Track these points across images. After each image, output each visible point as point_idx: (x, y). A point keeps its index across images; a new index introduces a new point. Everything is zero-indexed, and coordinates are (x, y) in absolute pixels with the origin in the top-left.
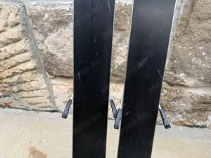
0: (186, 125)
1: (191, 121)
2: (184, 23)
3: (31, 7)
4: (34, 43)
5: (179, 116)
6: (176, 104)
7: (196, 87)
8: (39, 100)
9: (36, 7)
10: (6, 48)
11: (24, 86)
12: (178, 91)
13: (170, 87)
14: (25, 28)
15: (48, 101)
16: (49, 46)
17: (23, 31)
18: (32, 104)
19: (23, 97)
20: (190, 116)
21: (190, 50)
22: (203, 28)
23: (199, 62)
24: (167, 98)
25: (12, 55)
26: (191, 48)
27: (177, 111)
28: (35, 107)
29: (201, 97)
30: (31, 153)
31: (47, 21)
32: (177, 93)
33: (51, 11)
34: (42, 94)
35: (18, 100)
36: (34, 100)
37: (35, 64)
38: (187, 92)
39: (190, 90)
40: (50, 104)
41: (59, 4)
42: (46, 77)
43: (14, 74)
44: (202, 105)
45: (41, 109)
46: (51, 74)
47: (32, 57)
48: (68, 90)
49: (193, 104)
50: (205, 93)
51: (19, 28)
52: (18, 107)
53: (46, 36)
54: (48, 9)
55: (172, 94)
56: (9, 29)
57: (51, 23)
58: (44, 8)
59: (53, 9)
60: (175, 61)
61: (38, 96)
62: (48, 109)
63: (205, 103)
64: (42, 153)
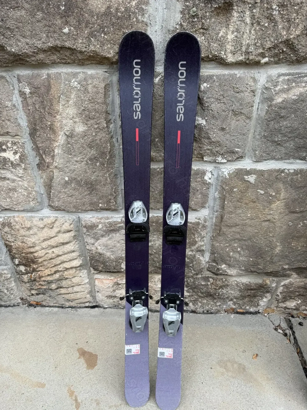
0: (238, 313)
1: (243, 308)
2: (218, 228)
3: (87, 219)
4: (84, 244)
5: (230, 303)
6: (225, 292)
7: (240, 275)
8: (78, 296)
9: (91, 219)
10: (54, 250)
11: (64, 283)
12: (224, 280)
13: (215, 277)
14: (76, 233)
15: (88, 296)
16: (99, 248)
17: (75, 236)
18: (68, 300)
19: (61, 294)
20: (241, 302)
21: (227, 246)
22: (234, 231)
23: (237, 256)
24: (213, 287)
25: (58, 256)
26: (227, 245)
27: (227, 298)
28: (72, 304)
29: (246, 284)
30: (80, 355)
31: (100, 230)
32: (223, 282)
33: (105, 223)
34: (83, 290)
35: (53, 298)
36: (72, 296)
37: (81, 262)
38: (233, 280)
39: (234, 279)
40: (91, 299)
41: (112, 217)
42: (89, 272)
43: (56, 272)
44: (249, 292)
45: (79, 305)
46: (95, 269)
47: (79, 256)
48: (112, 284)
49: (240, 291)
50: (249, 280)
51: (72, 234)
52: (52, 304)
53: (97, 239)
54: (102, 221)
55: (218, 282)
56: (60, 235)
57: (104, 231)
58: (98, 221)
59: (107, 221)
60: (216, 255)
61: (78, 292)
62: (87, 304)
63: (252, 289)
64: (92, 353)
